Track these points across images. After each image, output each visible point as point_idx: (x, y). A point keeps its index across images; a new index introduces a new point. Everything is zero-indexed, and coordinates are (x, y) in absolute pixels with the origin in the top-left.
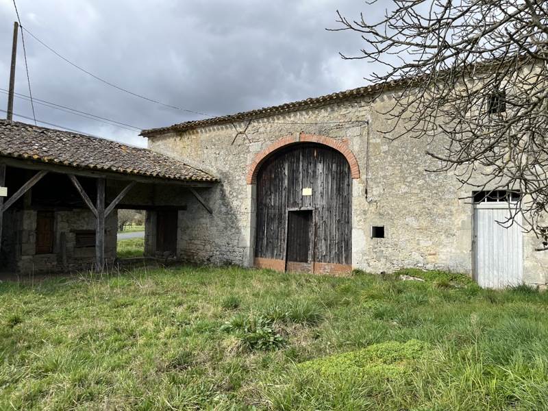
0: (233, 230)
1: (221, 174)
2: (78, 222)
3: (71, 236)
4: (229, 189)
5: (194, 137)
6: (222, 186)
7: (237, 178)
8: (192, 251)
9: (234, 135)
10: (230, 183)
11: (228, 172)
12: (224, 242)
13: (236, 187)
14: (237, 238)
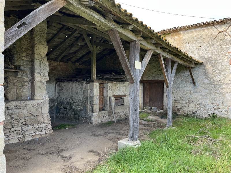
0: (217, 95)
1: (203, 59)
2: (115, 90)
3: (113, 99)
4: (212, 68)
5: (176, 37)
6: (205, 66)
7: (220, 61)
8: (177, 107)
9: (216, 34)
10: (213, 65)
11: (210, 57)
12: (209, 102)
13: (219, 67)
14: (222, 100)
